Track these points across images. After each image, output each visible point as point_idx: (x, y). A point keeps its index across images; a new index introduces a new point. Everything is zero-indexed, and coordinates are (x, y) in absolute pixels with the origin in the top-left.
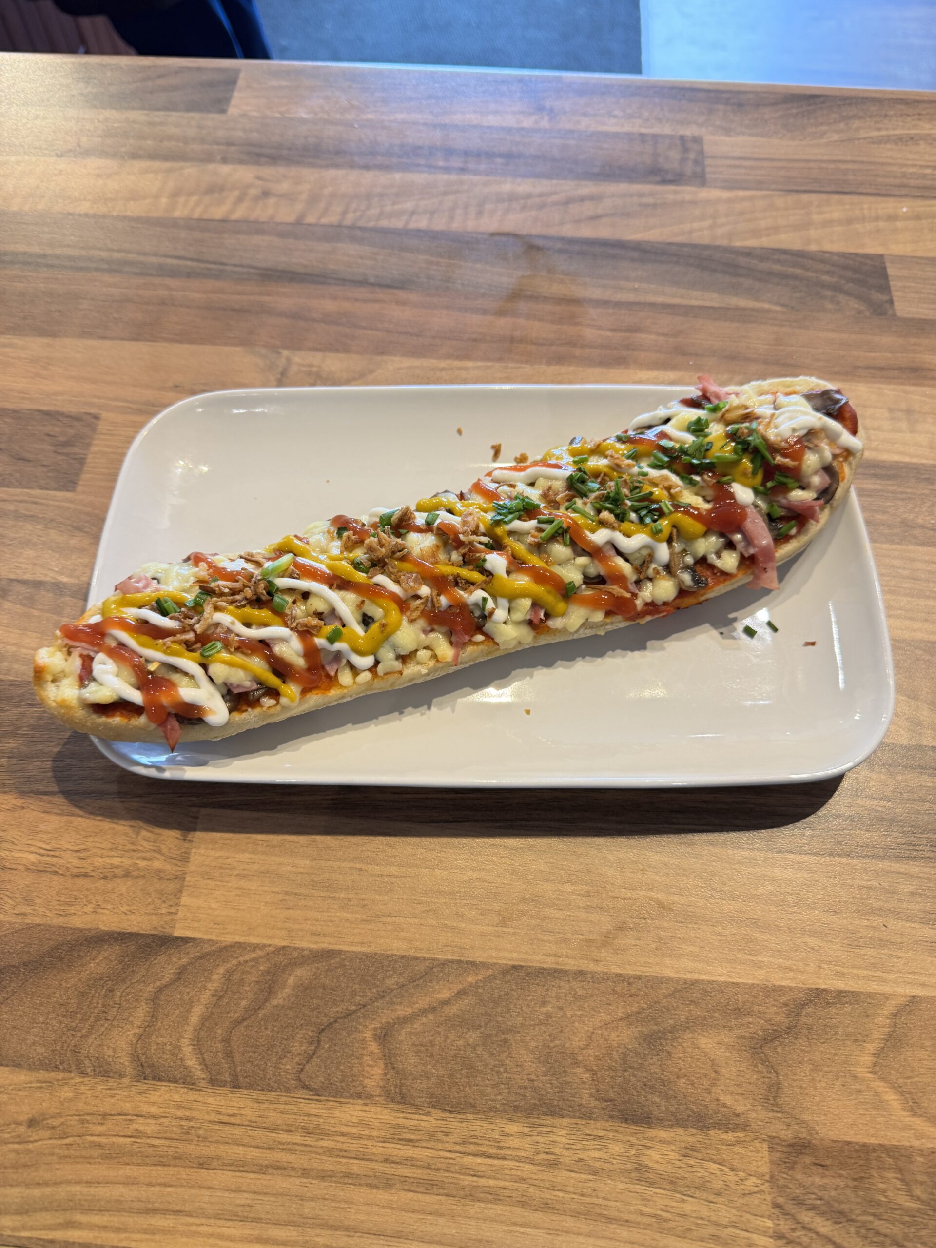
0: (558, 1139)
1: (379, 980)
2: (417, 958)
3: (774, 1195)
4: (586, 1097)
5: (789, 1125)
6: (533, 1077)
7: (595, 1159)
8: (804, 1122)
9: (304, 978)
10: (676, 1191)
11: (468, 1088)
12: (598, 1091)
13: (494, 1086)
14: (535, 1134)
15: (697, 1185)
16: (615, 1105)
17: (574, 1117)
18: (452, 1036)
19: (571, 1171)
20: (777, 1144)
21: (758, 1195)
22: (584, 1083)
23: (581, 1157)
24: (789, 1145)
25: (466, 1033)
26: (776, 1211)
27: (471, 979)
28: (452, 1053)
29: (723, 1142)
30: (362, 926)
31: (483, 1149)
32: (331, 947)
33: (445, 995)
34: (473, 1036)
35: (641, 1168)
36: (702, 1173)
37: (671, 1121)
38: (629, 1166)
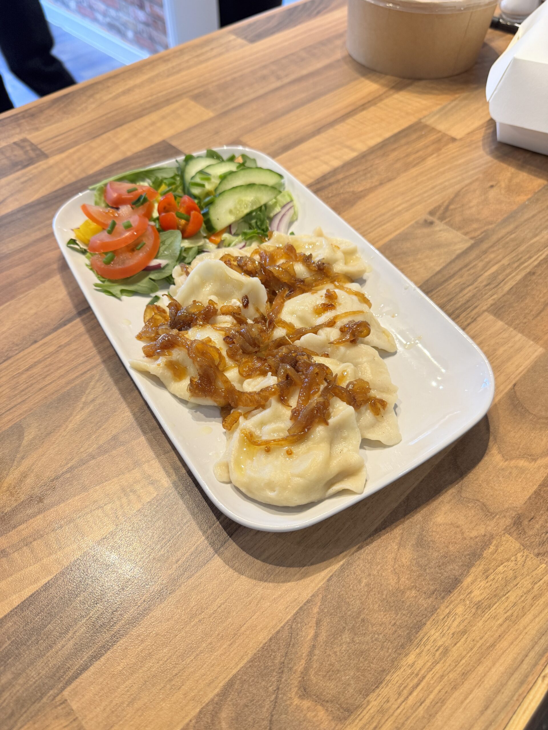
0: (435, 637)
1: (271, 666)
2: (278, 632)
3: (532, 552)
4: (425, 603)
5: (505, 517)
6: (393, 622)
7: (458, 626)
8: (508, 509)
9: (230, 715)
10: (500, 598)
11: (372, 665)
12: (425, 593)
13: (382, 648)
14: (423, 647)
15: (504, 584)
16: (438, 590)
17: (429, 618)
18: (337, 649)
19: (456, 644)
20: (510, 529)
21: (528, 559)
22: (416, 597)
23: (452, 632)
24: (514, 524)
25: (342, 639)
26: (540, 557)
27: (316, 610)
28: (346, 658)
29: (492, 554)
30: (232, 649)
31: (411, 685)
32: (227, 680)
33: (312, 633)
34: (346, 637)
35: (478, 605)
36: (500, 576)
37: (465, 569)
38: (473, 610)
